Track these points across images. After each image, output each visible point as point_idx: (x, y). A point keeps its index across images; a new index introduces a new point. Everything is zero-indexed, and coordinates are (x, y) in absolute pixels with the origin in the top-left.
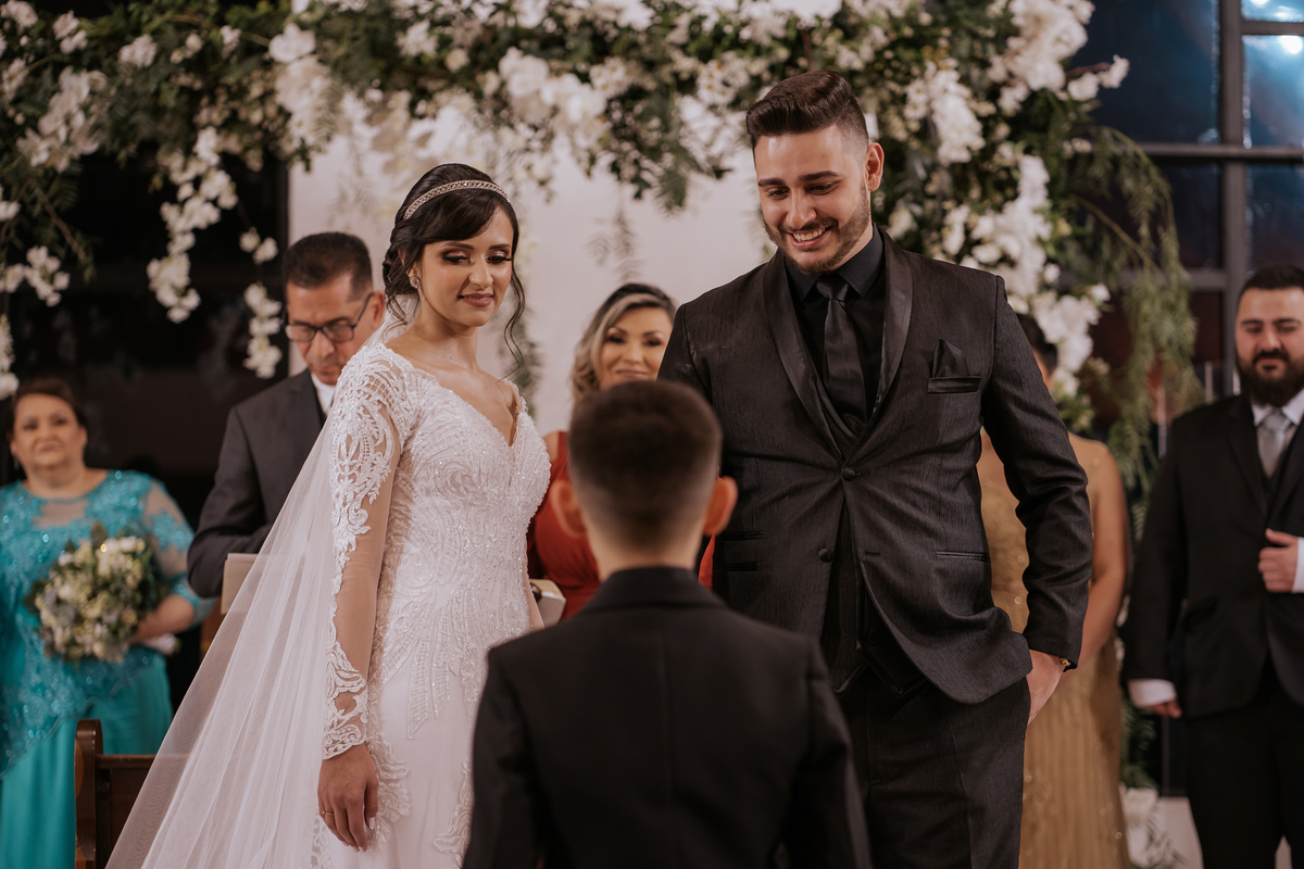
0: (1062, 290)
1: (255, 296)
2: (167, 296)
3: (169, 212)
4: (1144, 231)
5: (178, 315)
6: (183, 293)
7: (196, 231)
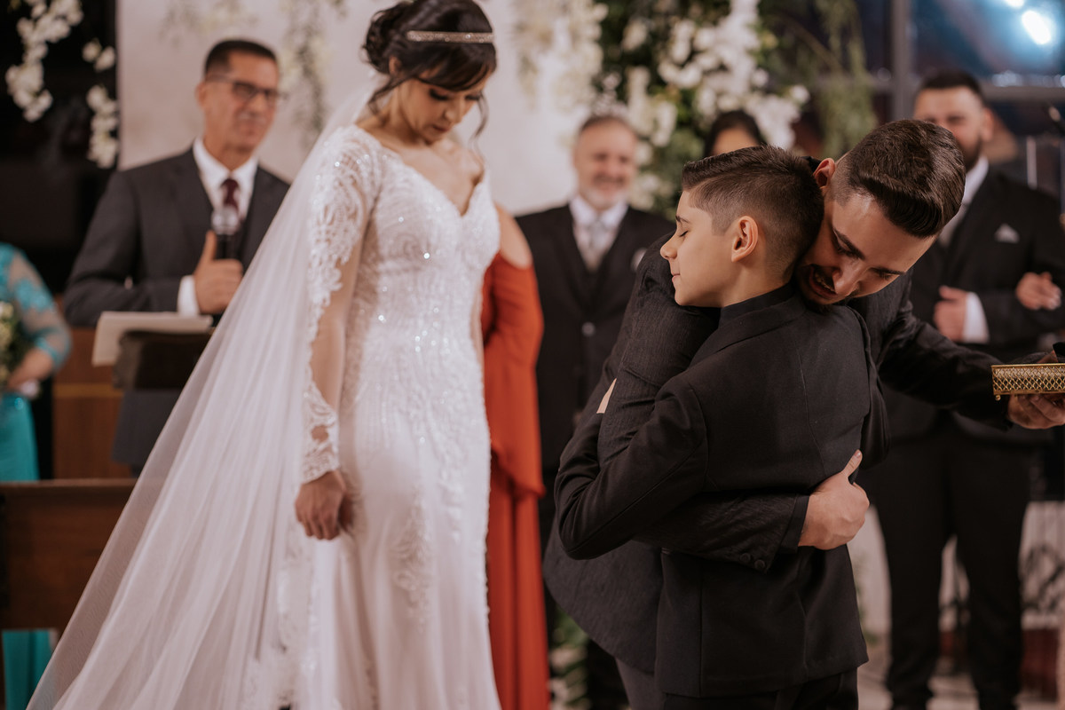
0: (768, 91)
1: (97, 97)
2: (23, 98)
3: (25, 28)
4: (835, 42)
5: (33, 113)
6: (38, 94)
7: (48, 43)
